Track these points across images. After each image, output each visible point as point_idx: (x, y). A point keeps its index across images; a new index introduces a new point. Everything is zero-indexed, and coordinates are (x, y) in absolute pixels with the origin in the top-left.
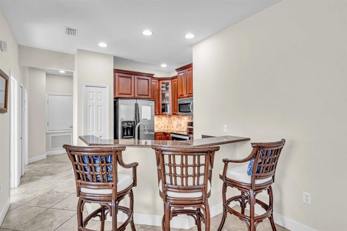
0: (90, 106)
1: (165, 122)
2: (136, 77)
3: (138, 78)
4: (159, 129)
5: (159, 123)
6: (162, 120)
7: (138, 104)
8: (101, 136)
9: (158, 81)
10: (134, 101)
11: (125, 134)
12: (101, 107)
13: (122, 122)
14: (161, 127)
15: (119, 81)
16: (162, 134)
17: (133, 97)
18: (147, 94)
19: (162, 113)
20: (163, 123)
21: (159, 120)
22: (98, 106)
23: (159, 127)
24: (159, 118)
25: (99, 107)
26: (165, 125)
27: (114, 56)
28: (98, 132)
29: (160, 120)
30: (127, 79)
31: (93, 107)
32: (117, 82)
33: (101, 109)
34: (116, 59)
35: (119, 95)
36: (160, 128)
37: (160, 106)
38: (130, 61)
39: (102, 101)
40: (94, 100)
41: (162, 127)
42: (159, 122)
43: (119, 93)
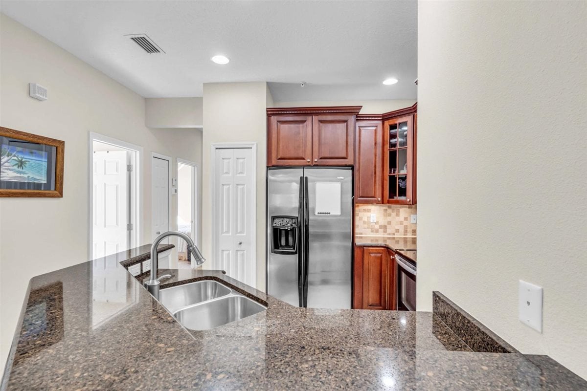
0: (223, 185)
1: (406, 219)
2: (316, 118)
3: (321, 121)
4: (389, 234)
5: (390, 222)
6: (398, 215)
7: (306, 178)
8: (241, 242)
9: (381, 122)
10: (299, 172)
11: (283, 242)
12: (243, 186)
13: (272, 217)
14: (394, 232)
15: (278, 133)
16: (382, 250)
17: (310, 164)
18: (344, 155)
19: (390, 198)
20: (401, 223)
21: (390, 215)
22: (237, 185)
23: (389, 231)
24: (389, 211)
25: (240, 187)
26: (406, 227)
27: (267, 83)
28: (238, 235)
29: (394, 214)
30: (297, 125)
31: (229, 188)
32: (274, 136)
33: (243, 189)
34: (272, 88)
35: (279, 160)
36: (394, 234)
37: (385, 182)
38: (302, 86)
39: (245, 175)
40: (231, 173)
41: (398, 231)
42: (389, 219)
43: (279, 157)
